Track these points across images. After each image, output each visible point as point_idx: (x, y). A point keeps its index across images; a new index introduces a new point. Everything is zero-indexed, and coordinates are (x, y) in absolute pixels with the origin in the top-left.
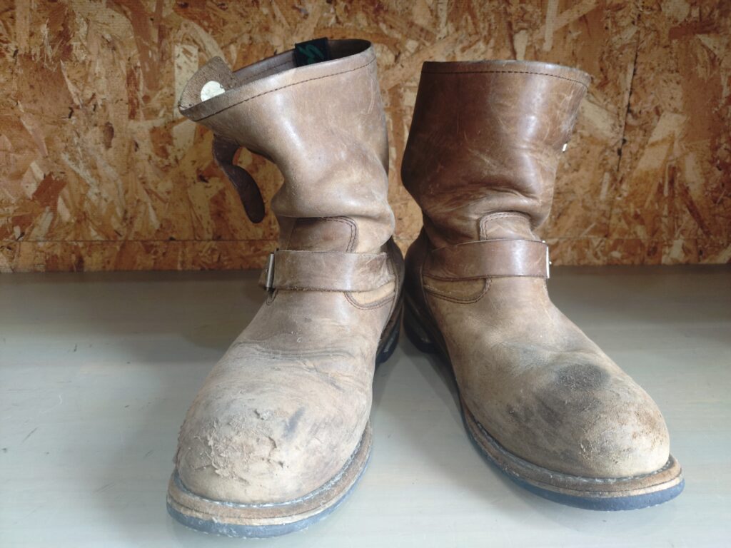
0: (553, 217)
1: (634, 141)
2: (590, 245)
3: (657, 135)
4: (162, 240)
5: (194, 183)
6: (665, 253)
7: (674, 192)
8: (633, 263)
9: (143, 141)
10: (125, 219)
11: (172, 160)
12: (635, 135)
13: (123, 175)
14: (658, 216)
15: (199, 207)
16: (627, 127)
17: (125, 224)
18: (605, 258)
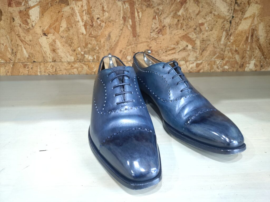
0: (200, 51)
1: (237, 17)
2: (216, 64)
3: (247, 14)
4: (30, 62)
5: (42, 36)
6: (247, 66)
7: (253, 40)
8: (233, 71)
9: (16, 17)
10: (13, 53)
11: (30, 26)
12: (238, 14)
13: (9, 33)
14: (245, 51)
15: (45, 48)
16: (235, 11)
17: (13, 55)
18: (222, 69)
